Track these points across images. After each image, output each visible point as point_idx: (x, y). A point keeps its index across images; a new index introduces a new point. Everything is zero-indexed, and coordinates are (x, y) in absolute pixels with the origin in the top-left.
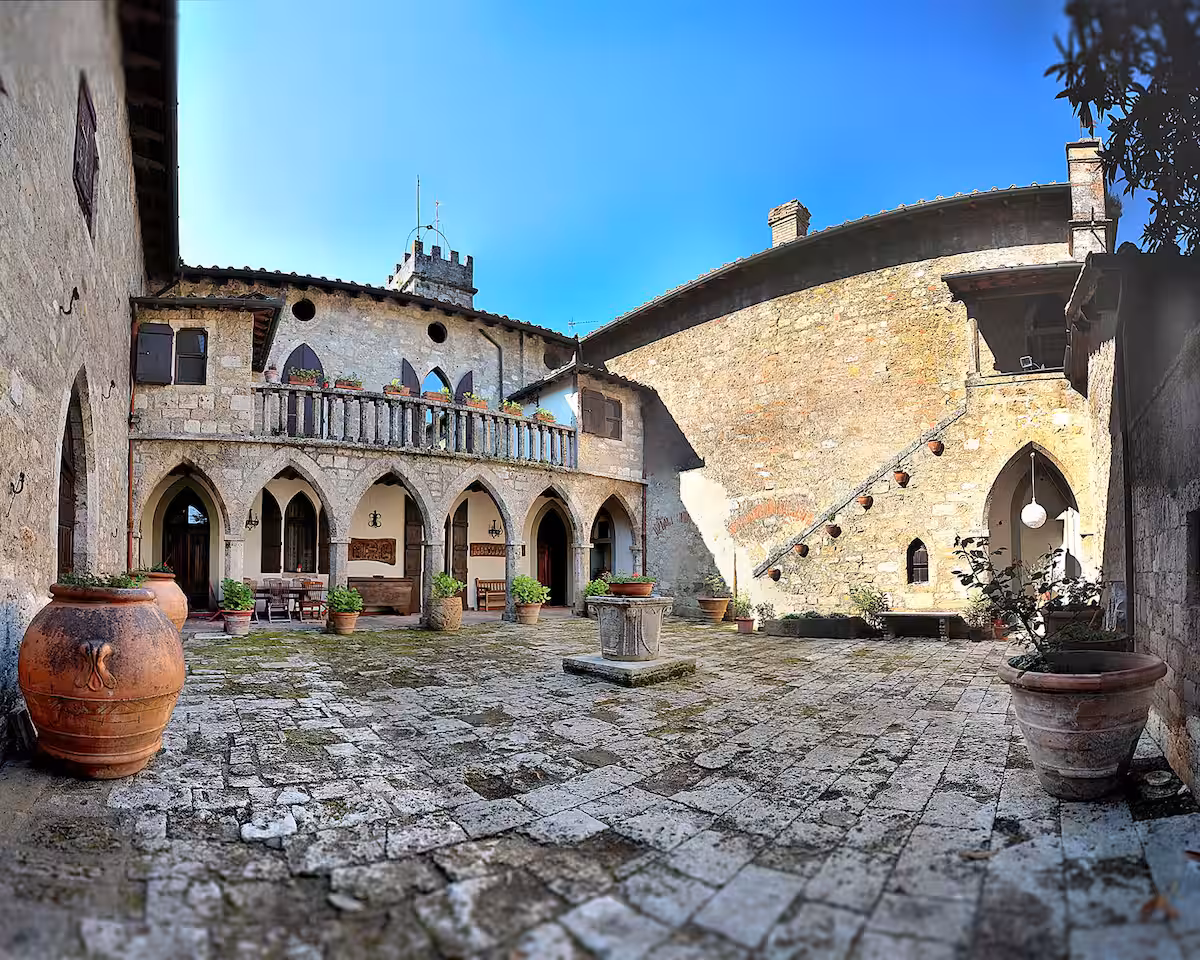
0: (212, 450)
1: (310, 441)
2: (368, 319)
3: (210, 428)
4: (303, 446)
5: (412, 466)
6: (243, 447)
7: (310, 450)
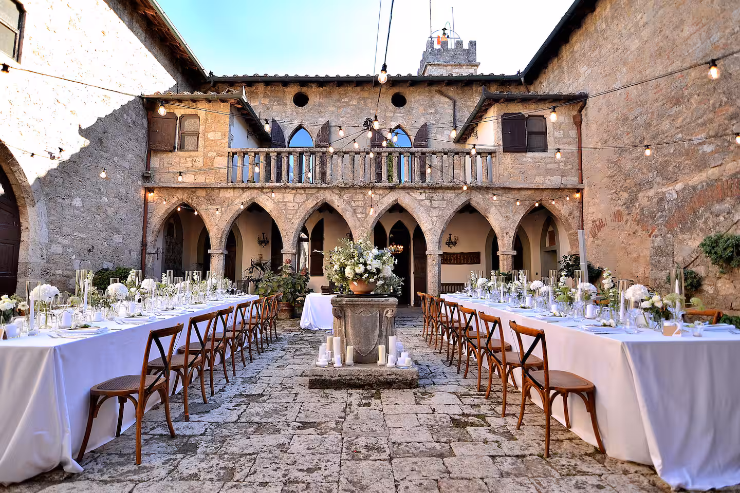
0: (202, 193)
1: (268, 184)
2: (346, 100)
3: (201, 180)
4: (262, 188)
5: (340, 197)
6: (222, 191)
7: (267, 190)
